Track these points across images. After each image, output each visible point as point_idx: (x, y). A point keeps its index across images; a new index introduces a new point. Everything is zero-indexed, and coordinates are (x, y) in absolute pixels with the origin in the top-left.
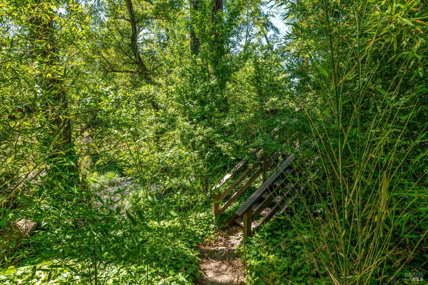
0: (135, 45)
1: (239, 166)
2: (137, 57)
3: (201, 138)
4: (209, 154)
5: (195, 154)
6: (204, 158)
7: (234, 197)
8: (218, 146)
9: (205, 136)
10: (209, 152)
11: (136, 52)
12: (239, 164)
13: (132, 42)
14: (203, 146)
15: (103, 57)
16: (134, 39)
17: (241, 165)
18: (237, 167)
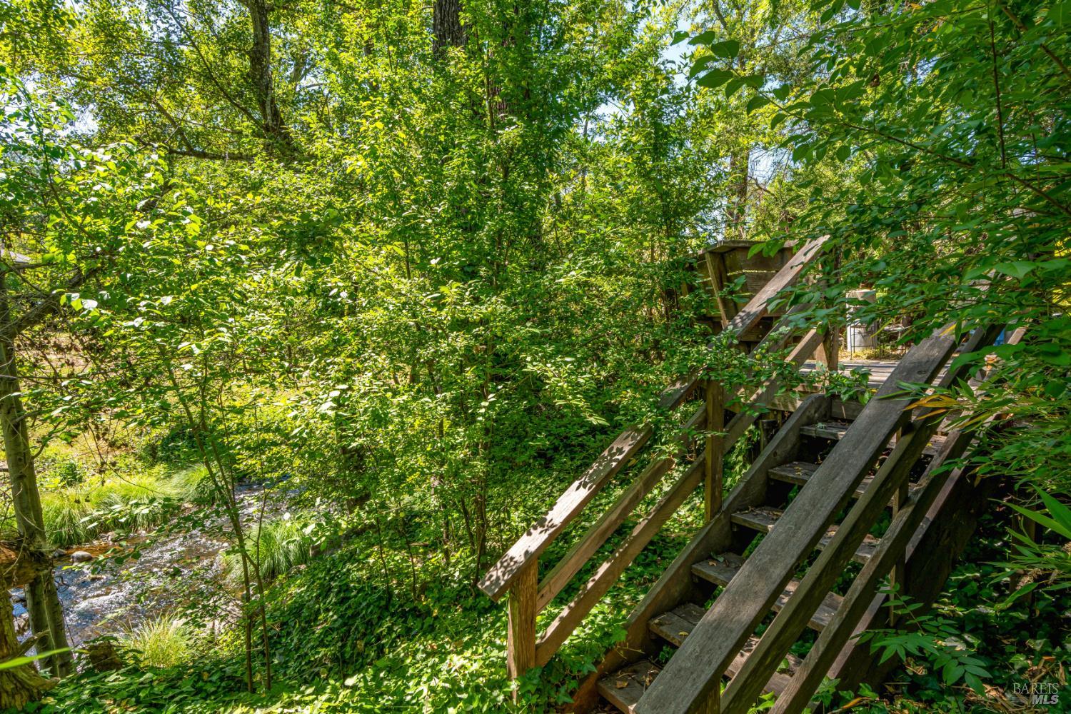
0: (262, 77)
1: (620, 451)
2: (268, 111)
3: (461, 341)
4: (492, 405)
5: (439, 405)
6: (471, 419)
7: (597, 583)
8: (530, 368)
9: (476, 336)
10: (491, 397)
11: (267, 95)
12: (615, 446)
13: (253, 66)
14: (469, 373)
15: (161, 109)
16: (259, 55)
17: (626, 449)
18: (612, 455)
